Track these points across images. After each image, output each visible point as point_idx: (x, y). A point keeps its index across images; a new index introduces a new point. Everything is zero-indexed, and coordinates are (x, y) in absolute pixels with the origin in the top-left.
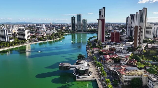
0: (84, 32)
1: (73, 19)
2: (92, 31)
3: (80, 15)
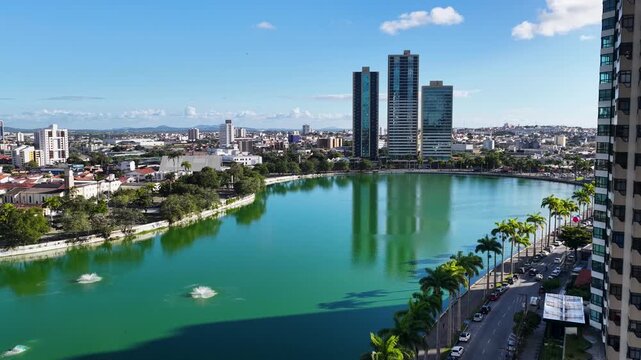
0: (435, 166)
1: (364, 83)
2: (487, 159)
3: (410, 59)
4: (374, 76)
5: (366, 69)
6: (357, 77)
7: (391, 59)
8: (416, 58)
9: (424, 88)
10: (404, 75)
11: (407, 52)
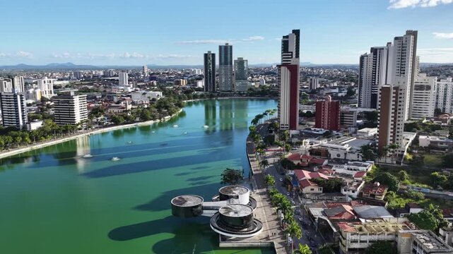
0: (241, 95)
1: (208, 58)
2: (262, 91)
3: (229, 48)
4: (214, 55)
5: (209, 52)
6: (206, 56)
7: (220, 47)
8: (231, 47)
9: (235, 61)
10: (226, 54)
11: (227, 44)
